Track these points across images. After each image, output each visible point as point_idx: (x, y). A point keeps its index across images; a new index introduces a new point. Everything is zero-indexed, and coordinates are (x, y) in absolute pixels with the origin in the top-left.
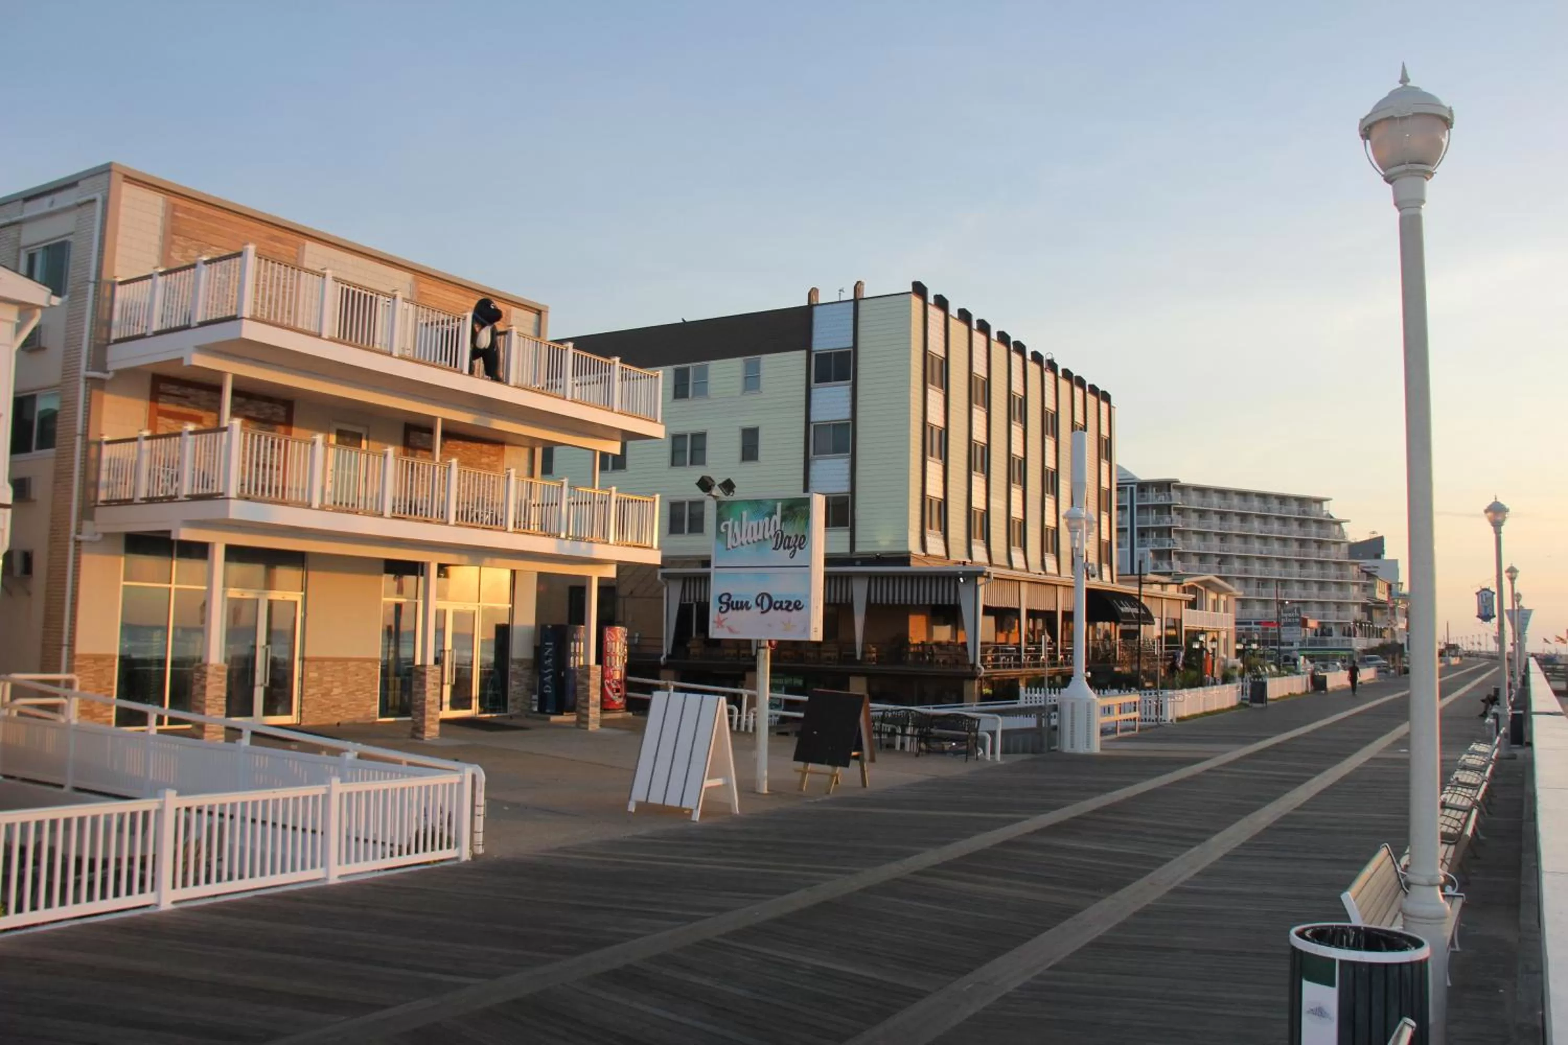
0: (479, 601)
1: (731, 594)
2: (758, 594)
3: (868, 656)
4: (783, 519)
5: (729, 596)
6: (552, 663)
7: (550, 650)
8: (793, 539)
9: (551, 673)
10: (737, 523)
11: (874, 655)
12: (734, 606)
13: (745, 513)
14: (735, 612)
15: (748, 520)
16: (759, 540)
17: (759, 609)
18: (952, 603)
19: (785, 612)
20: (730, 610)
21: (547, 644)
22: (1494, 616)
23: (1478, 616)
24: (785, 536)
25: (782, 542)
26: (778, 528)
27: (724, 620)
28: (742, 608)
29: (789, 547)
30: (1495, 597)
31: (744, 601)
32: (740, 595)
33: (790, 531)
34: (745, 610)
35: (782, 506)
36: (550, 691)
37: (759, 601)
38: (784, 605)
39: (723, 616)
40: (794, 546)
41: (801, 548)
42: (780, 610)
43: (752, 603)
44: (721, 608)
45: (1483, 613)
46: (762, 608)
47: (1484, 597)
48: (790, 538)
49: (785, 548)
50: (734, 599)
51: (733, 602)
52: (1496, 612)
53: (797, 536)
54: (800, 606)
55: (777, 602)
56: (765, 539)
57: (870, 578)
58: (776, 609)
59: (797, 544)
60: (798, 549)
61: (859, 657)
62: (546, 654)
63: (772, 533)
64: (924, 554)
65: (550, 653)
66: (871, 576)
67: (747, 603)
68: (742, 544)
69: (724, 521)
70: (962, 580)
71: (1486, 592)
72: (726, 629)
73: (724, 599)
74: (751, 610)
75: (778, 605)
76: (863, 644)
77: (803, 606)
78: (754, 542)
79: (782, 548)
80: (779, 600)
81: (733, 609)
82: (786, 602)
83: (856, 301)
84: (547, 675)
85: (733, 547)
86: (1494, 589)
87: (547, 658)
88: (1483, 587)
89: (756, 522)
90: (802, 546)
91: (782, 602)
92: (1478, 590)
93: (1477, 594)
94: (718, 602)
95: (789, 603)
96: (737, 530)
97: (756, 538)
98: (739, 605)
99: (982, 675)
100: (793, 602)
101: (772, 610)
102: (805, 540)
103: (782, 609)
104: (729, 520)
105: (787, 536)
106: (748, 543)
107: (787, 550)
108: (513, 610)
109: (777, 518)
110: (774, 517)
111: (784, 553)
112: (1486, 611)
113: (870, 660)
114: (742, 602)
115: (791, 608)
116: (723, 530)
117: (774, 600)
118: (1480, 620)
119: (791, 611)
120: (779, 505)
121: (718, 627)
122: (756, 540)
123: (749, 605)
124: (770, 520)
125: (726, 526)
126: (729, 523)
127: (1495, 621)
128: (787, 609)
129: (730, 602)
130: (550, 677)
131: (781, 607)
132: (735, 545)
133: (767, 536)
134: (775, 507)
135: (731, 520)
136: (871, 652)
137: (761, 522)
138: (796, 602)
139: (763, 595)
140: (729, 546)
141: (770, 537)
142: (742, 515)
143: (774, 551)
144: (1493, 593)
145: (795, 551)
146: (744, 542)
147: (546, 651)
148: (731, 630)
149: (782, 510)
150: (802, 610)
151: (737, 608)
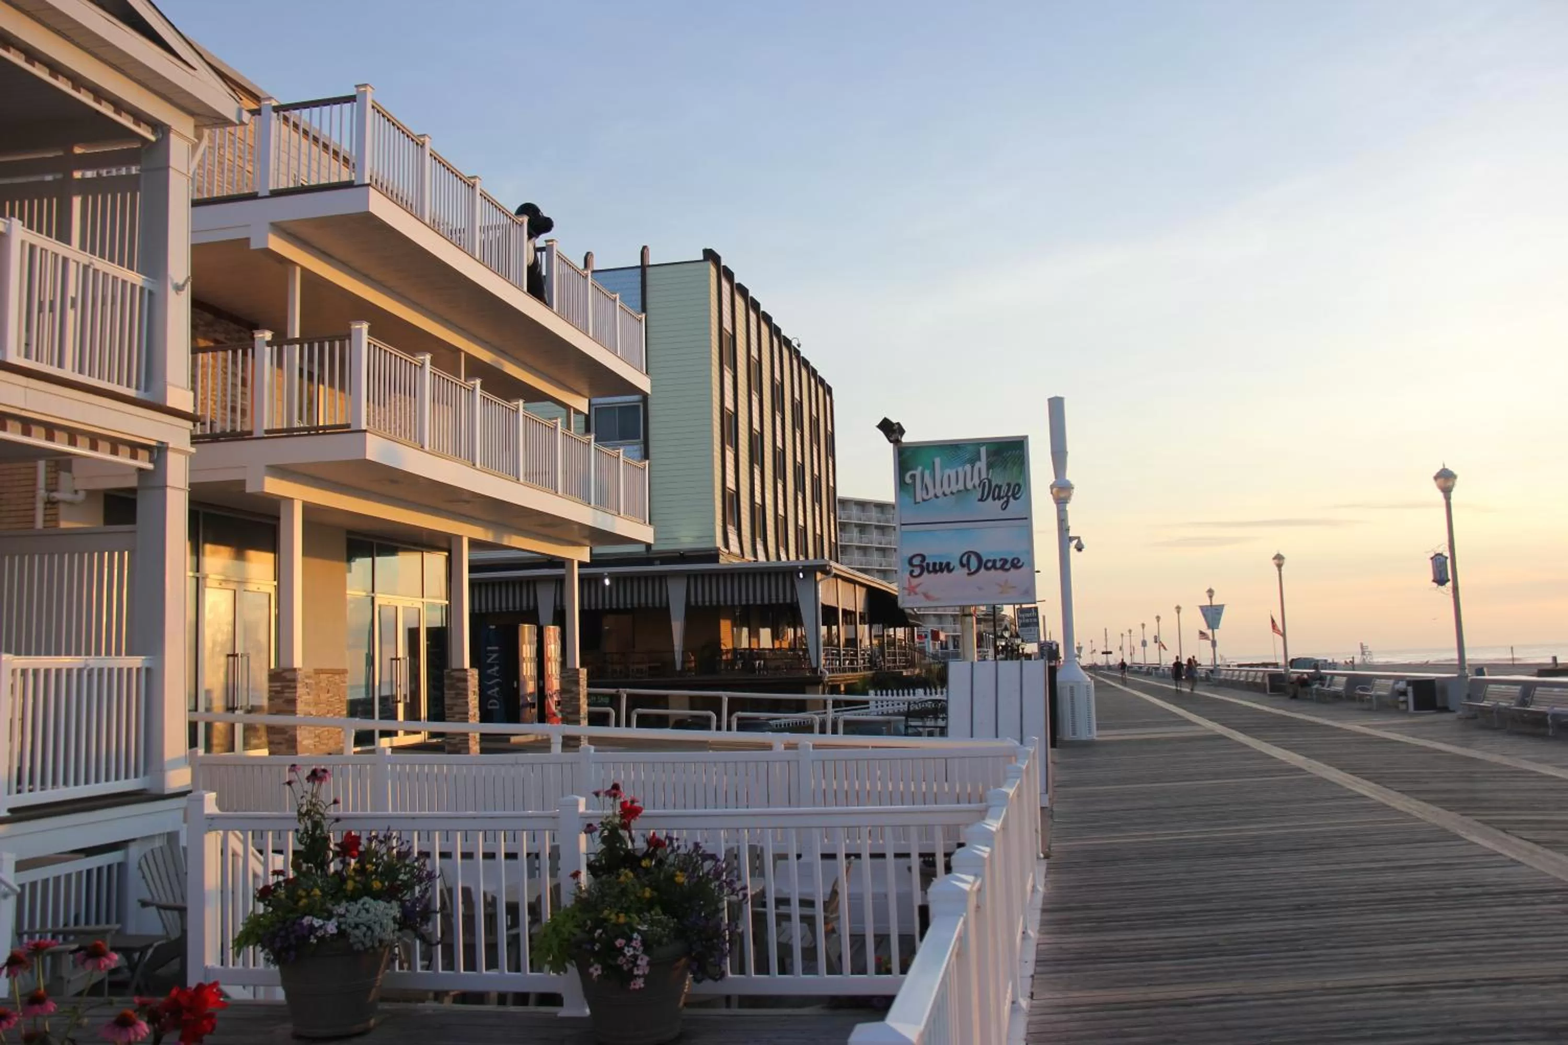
0: (423, 597)
1: (926, 554)
2: (965, 551)
3: (687, 665)
4: (990, 466)
5: (923, 557)
6: (498, 672)
7: (495, 656)
8: (1005, 488)
9: (498, 684)
10: (927, 473)
11: (693, 665)
12: (931, 569)
13: (937, 461)
14: (932, 575)
15: (942, 468)
16: (959, 491)
17: (966, 571)
18: (788, 601)
19: (1000, 572)
20: (925, 573)
21: (489, 648)
22: (1448, 580)
23: (1434, 581)
24: (993, 485)
25: (989, 491)
26: (984, 476)
27: (919, 585)
28: (942, 570)
29: (999, 498)
30: (1449, 561)
31: (945, 562)
32: (933, 556)
33: (998, 479)
34: (945, 572)
35: (987, 451)
36: (497, 707)
37: (965, 560)
38: (998, 564)
39: (915, 582)
40: (1006, 495)
41: (1016, 499)
42: (993, 571)
43: (955, 563)
44: (912, 572)
45: (1438, 578)
46: (969, 569)
47: (1438, 561)
48: (1000, 487)
49: (994, 499)
50: (929, 560)
51: (928, 564)
52: (1450, 576)
53: (1009, 485)
54: (1020, 564)
55: (988, 561)
56: (966, 490)
57: (688, 578)
58: (987, 569)
59: (1010, 494)
60: (1011, 499)
61: (679, 667)
62: (489, 661)
63: (976, 481)
64: (727, 551)
65: (495, 659)
66: (689, 575)
67: (948, 564)
68: (936, 496)
69: (908, 470)
70: (801, 575)
71: (1440, 557)
72: (922, 597)
73: (916, 561)
74: (954, 572)
75: (990, 565)
76: (684, 653)
77: (1023, 563)
78: (952, 493)
79: (990, 498)
80: (992, 558)
81: (929, 572)
82: (1001, 560)
83: (643, 267)
84: (492, 687)
85: (924, 500)
86: (1447, 554)
87: (492, 666)
88: (1438, 552)
89: (954, 471)
90: (1017, 496)
91: (994, 561)
92: (1432, 555)
93: (1432, 558)
94: (907, 566)
95: (1005, 561)
96: (928, 480)
97: (954, 488)
98: (937, 567)
99: (826, 679)
100: (1010, 559)
101: (983, 570)
102: (1019, 490)
103: (996, 569)
104: (916, 469)
105: (996, 486)
106: (945, 495)
107: (997, 501)
108: (450, 606)
109: (982, 464)
110: (978, 465)
111: (992, 507)
112: (1440, 575)
113: (690, 670)
114: (941, 564)
115: (1007, 566)
116: (908, 480)
117: (984, 560)
118: (1435, 585)
119: (1008, 570)
120: (983, 450)
121: (909, 595)
122: (955, 491)
123: (951, 567)
124: (973, 467)
125: (913, 477)
126: (918, 472)
127: (1449, 584)
128: (1002, 568)
129: (925, 564)
130: (497, 689)
131: (994, 567)
132: (926, 497)
133: (970, 486)
134: (979, 453)
135: (920, 468)
136: (690, 662)
137: (960, 469)
138: (1013, 560)
139: (969, 554)
140: (919, 499)
141: (974, 487)
142: (934, 463)
143: (980, 503)
144: (1446, 558)
145: (1007, 502)
146: (939, 494)
147: (489, 657)
148: (927, 596)
149: (988, 457)
150: (1022, 569)
151: (935, 571)
